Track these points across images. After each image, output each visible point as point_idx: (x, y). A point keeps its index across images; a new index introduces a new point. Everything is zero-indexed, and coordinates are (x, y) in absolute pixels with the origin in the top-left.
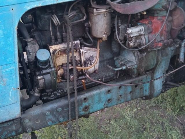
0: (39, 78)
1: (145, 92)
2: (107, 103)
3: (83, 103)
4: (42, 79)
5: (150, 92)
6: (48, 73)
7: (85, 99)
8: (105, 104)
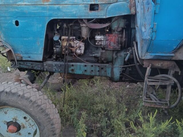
0: (54, 48)
1: (108, 74)
2: (84, 72)
3: (71, 67)
4: (55, 49)
5: (112, 76)
6: (58, 47)
7: (73, 65)
8: (83, 72)
